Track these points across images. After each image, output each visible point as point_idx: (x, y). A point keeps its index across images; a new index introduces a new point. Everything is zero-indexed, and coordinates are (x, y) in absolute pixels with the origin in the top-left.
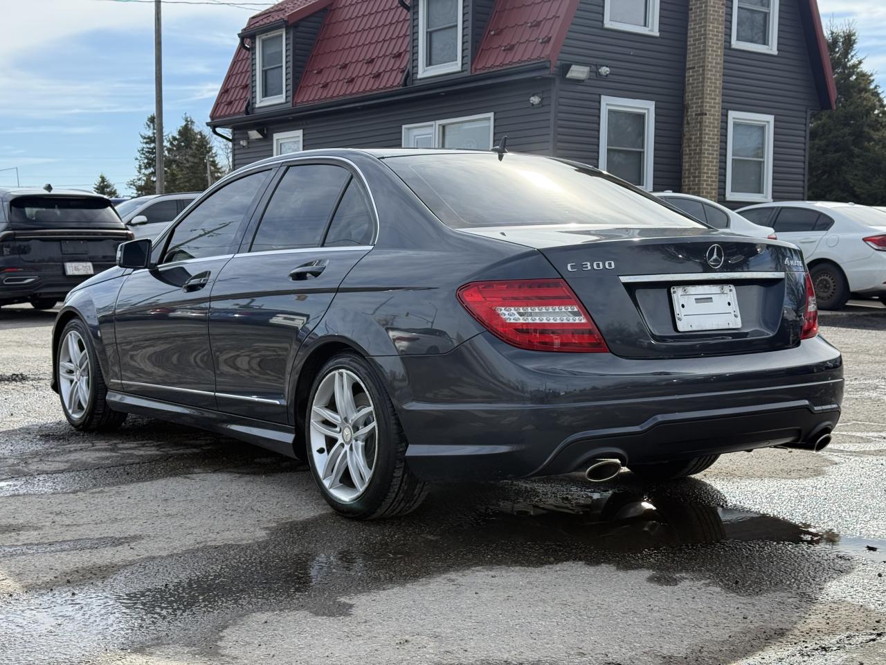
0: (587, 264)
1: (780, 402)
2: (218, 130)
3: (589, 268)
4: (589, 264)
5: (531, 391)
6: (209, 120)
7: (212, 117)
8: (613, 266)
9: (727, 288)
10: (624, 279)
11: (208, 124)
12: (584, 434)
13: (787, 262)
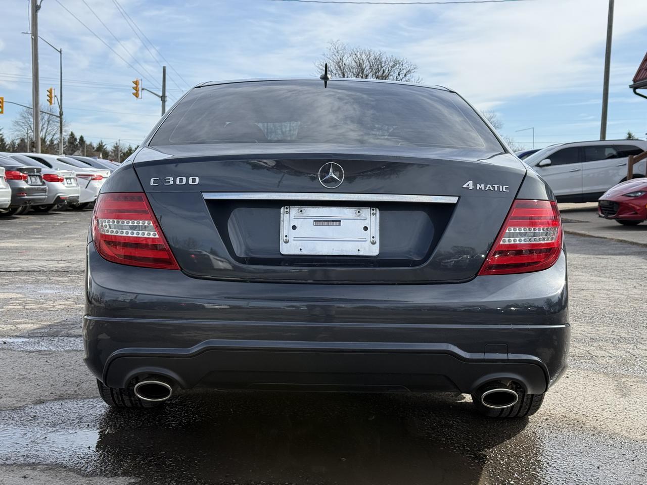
0: (169, 179)
1: (421, 342)
2: (638, 91)
3: (172, 183)
4: (172, 179)
5: (106, 302)
6: (632, 83)
7: (635, 80)
8: (197, 182)
9: (366, 212)
10: (208, 196)
11: (631, 87)
12: (137, 350)
13: (468, 185)
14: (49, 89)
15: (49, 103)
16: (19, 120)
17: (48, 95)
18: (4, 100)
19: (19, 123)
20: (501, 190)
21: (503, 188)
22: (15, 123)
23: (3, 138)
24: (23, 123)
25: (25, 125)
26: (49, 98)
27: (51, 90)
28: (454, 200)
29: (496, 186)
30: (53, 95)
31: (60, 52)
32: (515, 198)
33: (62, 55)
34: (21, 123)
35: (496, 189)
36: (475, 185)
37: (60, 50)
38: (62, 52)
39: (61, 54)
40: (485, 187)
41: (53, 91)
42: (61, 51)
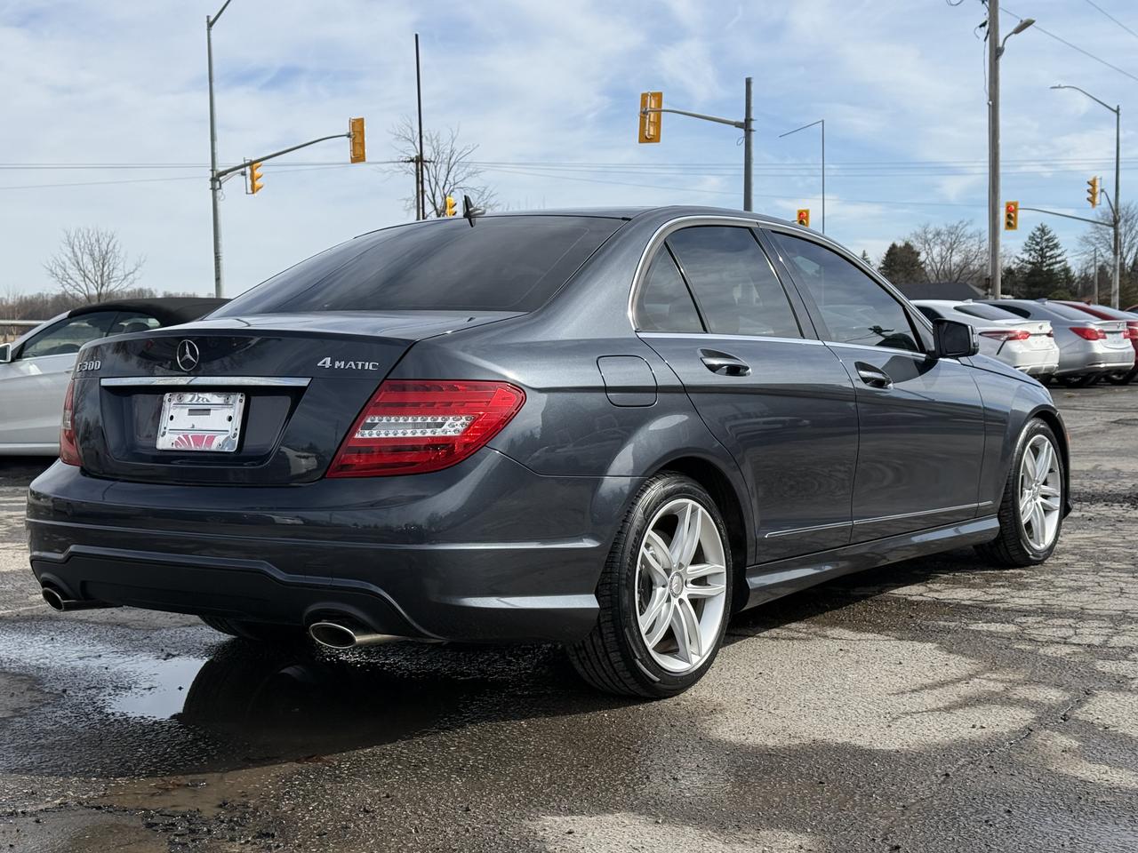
3: (86, 368)
4: (87, 364)
8: (99, 367)
13: (324, 363)
14: (1090, 179)
15: (1090, 204)
16: (1090, 235)
17: (1088, 191)
18: (1019, 206)
19: (1090, 239)
20: (366, 368)
21: (369, 366)
22: (1082, 240)
23: (1068, 266)
24: (1097, 239)
25: (1100, 243)
26: (1090, 196)
27: (1094, 180)
28: (304, 382)
29: (360, 364)
30: (1098, 189)
31: (1117, 112)
32: (385, 379)
33: (1120, 117)
34: (1093, 240)
35: (360, 368)
36: (333, 362)
37: (1115, 109)
38: (1120, 112)
39: (1118, 114)
40: (345, 365)
41: (1098, 183)
42: (1118, 109)
